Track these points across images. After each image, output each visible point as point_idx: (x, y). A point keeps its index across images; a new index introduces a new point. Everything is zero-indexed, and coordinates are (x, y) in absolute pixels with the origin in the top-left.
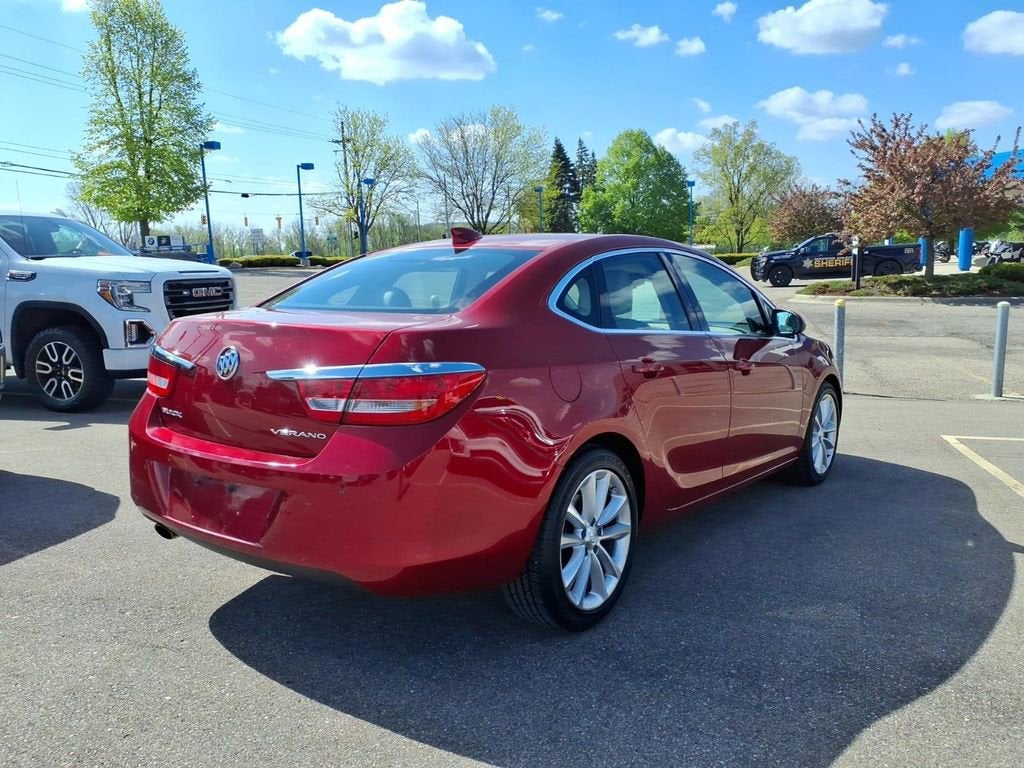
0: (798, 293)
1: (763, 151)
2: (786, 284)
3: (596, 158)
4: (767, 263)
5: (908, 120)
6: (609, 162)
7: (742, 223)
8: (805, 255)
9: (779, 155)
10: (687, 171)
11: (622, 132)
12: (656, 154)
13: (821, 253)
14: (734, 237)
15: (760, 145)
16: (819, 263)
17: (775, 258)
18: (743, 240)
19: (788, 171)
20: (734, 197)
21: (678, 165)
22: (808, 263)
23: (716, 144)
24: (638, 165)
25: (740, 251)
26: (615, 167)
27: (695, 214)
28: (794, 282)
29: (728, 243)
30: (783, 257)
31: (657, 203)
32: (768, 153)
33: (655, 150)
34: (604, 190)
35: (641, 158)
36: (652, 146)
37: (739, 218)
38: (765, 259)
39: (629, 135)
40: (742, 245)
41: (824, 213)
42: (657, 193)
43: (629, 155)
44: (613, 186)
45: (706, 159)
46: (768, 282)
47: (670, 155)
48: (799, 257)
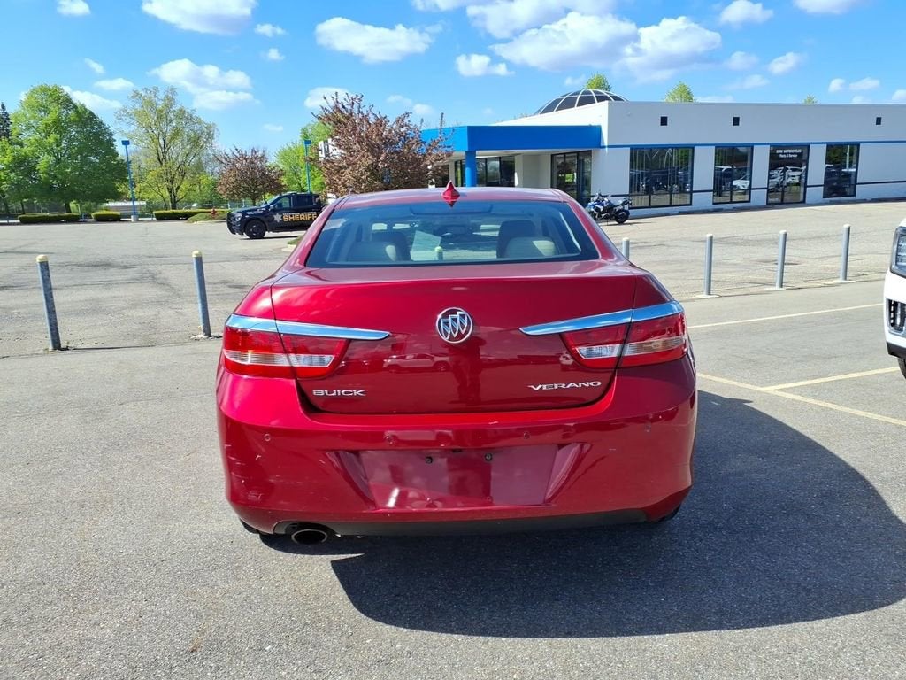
0: (289, 243)
1: (183, 115)
2: (261, 237)
3: (7, 110)
4: (243, 217)
5: (360, 100)
6: (25, 116)
7: (172, 182)
8: (274, 211)
9: (199, 122)
10: (112, 129)
11: (36, 85)
12: (77, 112)
13: (286, 209)
14: (167, 194)
15: (181, 110)
16: (287, 218)
17: (249, 213)
18: (175, 197)
19: (210, 136)
20: (161, 157)
21: (101, 124)
22: (277, 218)
23: (137, 106)
24: (57, 122)
25: (174, 207)
26: (32, 121)
27: (128, 172)
28: (267, 234)
29: (161, 199)
30: (256, 212)
31: (85, 161)
32: (190, 118)
33: (75, 107)
34: (21, 145)
35: (60, 114)
36: (72, 103)
37: (169, 177)
38: (240, 215)
39: (44, 90)
40: (175, 202)
41: (264, 174)
42: (84, 150)
43: (47, 111)
44: (33, 141)
45: (129, 120)
46: (245, 236)
47: (91, 113)
48: (268, 213)
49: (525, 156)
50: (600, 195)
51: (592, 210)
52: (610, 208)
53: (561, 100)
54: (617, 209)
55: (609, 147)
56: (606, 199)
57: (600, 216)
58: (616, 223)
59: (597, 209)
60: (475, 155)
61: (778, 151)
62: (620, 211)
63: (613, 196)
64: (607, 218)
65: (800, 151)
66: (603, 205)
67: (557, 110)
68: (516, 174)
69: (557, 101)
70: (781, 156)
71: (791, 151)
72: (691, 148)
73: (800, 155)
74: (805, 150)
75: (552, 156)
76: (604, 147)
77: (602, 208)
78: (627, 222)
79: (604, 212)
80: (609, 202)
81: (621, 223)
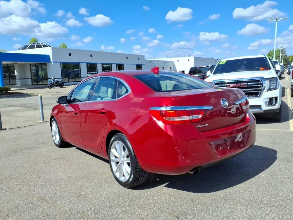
49: (19, 64)
50: (53, 78)
51: (51, 83)
52: (57, 82)
53: (28, 45)
54: (60, 83)
55: (53, 62)
56: (56, 79)
57: (54, 85)
58: (60, 87)
59: (53, 83)
60: (2, 63)
61: (104, 66)
62: (61, 83)
63: (58, 78)
64: (57, 86)
65: (109, 66)
66: (55, 81)
67: (28, 49)
68: (15, 71)
69: (27, 46)
70: (105, 67)
71: (107, 66)
72: (80, 63)
73: (109, 67)
74: (111, 65)
75: (30, 65)
76: (51, 62)
77: (55, 83)
78: (63, 87)
79: (55, 84)
80: (57, 80)
81: (61, 87)
